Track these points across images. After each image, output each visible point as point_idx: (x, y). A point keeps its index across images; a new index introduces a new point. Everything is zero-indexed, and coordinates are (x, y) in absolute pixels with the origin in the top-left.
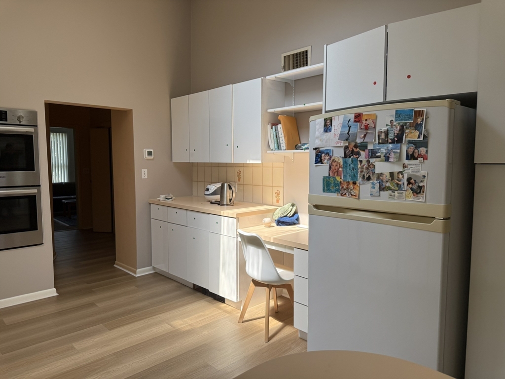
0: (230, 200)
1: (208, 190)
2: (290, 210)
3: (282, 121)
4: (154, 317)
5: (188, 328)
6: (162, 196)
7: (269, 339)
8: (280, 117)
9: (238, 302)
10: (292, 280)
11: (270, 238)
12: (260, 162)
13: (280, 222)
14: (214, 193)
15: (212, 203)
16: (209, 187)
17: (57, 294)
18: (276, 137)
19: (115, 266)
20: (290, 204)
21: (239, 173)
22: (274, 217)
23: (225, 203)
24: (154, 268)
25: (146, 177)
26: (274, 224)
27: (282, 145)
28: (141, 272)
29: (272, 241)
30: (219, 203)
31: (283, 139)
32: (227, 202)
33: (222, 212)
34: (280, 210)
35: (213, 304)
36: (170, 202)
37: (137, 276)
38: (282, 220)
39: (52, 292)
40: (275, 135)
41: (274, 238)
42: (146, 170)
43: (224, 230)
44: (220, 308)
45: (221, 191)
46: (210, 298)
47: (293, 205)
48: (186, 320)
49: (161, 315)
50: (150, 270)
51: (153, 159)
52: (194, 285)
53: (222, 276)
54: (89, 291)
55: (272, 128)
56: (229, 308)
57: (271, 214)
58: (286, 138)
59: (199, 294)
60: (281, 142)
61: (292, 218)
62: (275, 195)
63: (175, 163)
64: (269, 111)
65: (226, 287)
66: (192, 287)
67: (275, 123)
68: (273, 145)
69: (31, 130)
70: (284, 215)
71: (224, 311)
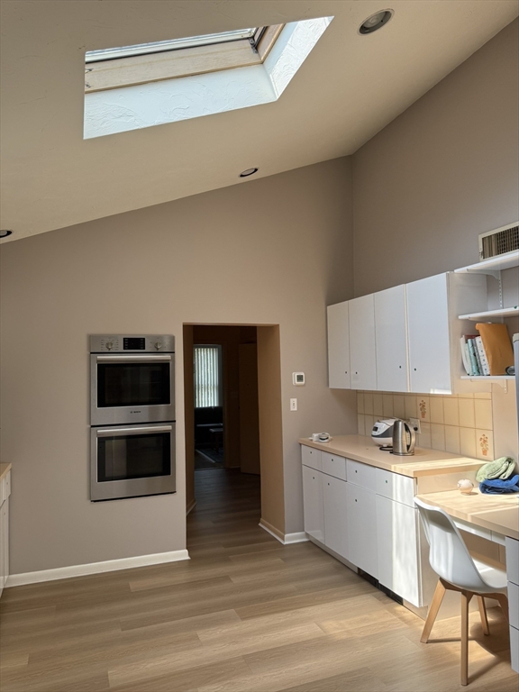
0: (408, 447)
1: (376, 429)
2: (504, 468)
3: (481, 332)
4: (299, 610)
5: (344, 637)
6: (315, 435)
7: (468, 681)
8: (478, 326)
9: (421, 608)
10: (505, 589)
11: (466, 515)
12: (449, 393)
13: (487, 488)
14: (385, 435)
15: (382, 448)
16: (377, 424)
17: (188, 558)
18: (475, 355)
19: (260, 524)
20: (505, 459)
21: (423, 406)
22: (478, 478)
23: (400, 451)
24: (307, 535)
25: (296, 409)
26: (478, 490)
27: (484, 367)
28: (291, 538)
29: (469, 520)
30: (393, 450)
31: (486, 359)
32: (403, 450)
33: (393, 466)
34: (487, 467)
35: (385, 603)
36: (325, 444)
37: (286, 543)
38: (491, 484)
39: (183, 554)
40: (472, 353)
41: (472, 516)
42: (295, 400)
43: (397, 494)
44: (395, 613)
45: (393, 432)
46: (380, 593)
47: (509, 461)
48: (342, 622)
49: (310, 609)
50: (301, 537)
51: (304, 385)
52: (359, 569)
53: (397, 564)
54: (224, 559)
55: (467, 342)
56: (409, 615)
57: (473, 472)
58: (490, 357)
59: (365, 584)
60: (483, 363)
61: (509, 482)
62: (479, 442)
63: (333, 390)
64: (460, 317)
65: (404, 581)
66: (356, 571)
67: (471, 335)
68: (469, 367)
69: (167, 357)
70: (493, 477)
71: (400, 618)
